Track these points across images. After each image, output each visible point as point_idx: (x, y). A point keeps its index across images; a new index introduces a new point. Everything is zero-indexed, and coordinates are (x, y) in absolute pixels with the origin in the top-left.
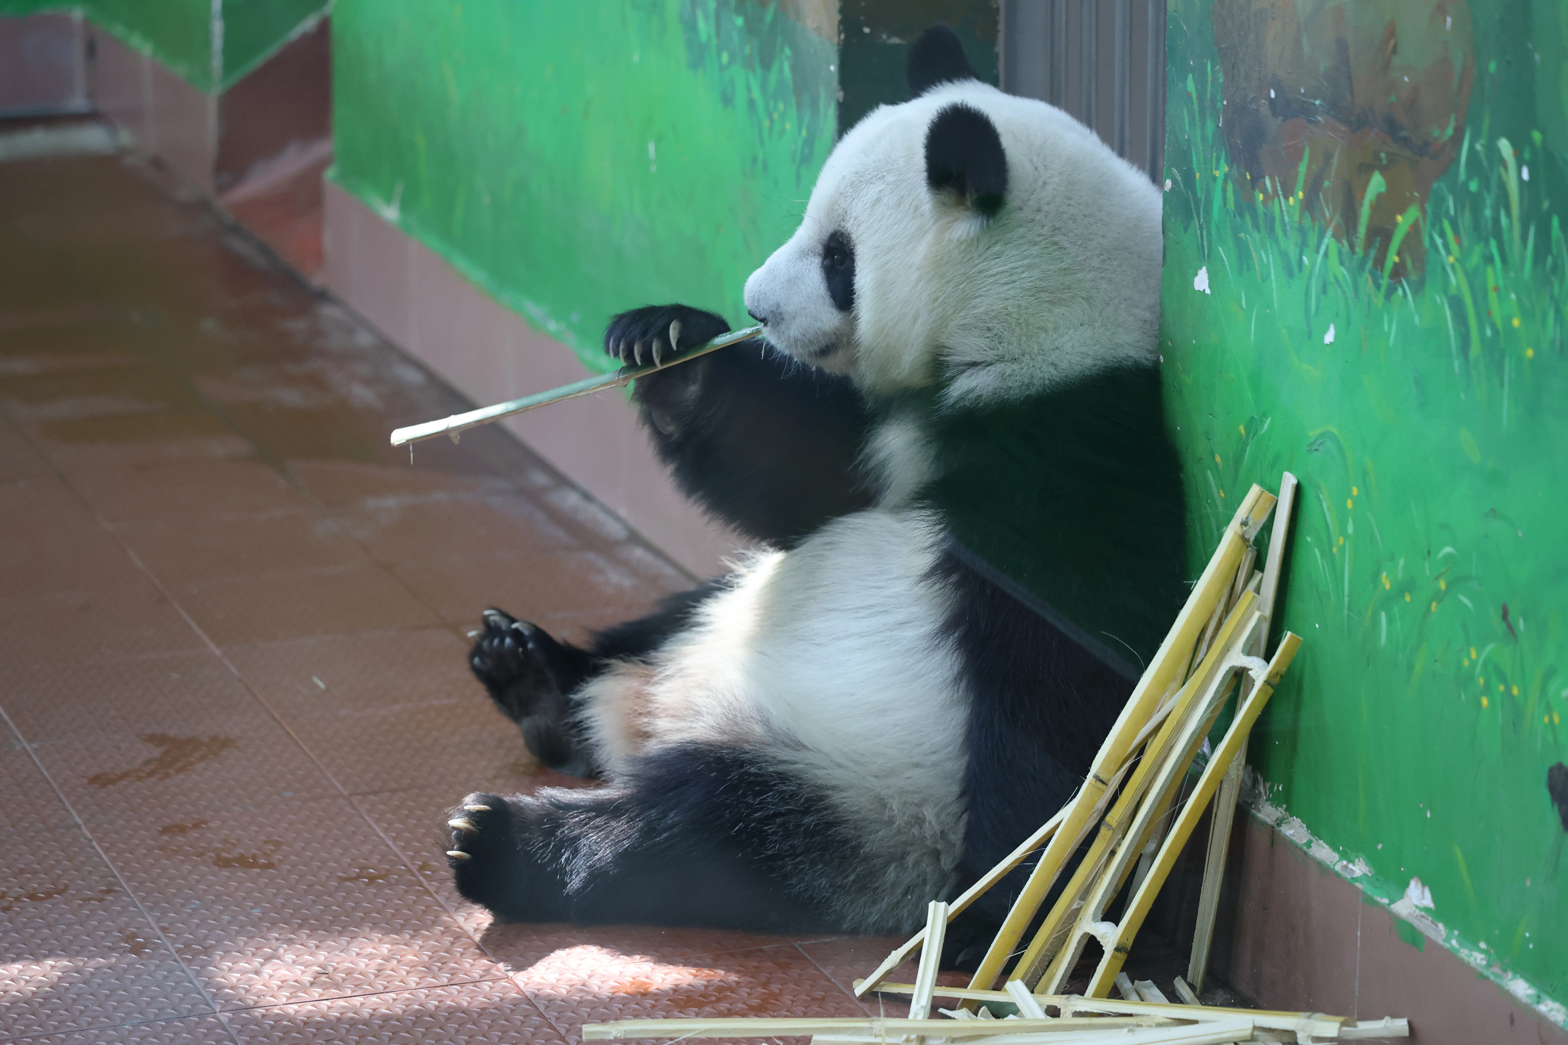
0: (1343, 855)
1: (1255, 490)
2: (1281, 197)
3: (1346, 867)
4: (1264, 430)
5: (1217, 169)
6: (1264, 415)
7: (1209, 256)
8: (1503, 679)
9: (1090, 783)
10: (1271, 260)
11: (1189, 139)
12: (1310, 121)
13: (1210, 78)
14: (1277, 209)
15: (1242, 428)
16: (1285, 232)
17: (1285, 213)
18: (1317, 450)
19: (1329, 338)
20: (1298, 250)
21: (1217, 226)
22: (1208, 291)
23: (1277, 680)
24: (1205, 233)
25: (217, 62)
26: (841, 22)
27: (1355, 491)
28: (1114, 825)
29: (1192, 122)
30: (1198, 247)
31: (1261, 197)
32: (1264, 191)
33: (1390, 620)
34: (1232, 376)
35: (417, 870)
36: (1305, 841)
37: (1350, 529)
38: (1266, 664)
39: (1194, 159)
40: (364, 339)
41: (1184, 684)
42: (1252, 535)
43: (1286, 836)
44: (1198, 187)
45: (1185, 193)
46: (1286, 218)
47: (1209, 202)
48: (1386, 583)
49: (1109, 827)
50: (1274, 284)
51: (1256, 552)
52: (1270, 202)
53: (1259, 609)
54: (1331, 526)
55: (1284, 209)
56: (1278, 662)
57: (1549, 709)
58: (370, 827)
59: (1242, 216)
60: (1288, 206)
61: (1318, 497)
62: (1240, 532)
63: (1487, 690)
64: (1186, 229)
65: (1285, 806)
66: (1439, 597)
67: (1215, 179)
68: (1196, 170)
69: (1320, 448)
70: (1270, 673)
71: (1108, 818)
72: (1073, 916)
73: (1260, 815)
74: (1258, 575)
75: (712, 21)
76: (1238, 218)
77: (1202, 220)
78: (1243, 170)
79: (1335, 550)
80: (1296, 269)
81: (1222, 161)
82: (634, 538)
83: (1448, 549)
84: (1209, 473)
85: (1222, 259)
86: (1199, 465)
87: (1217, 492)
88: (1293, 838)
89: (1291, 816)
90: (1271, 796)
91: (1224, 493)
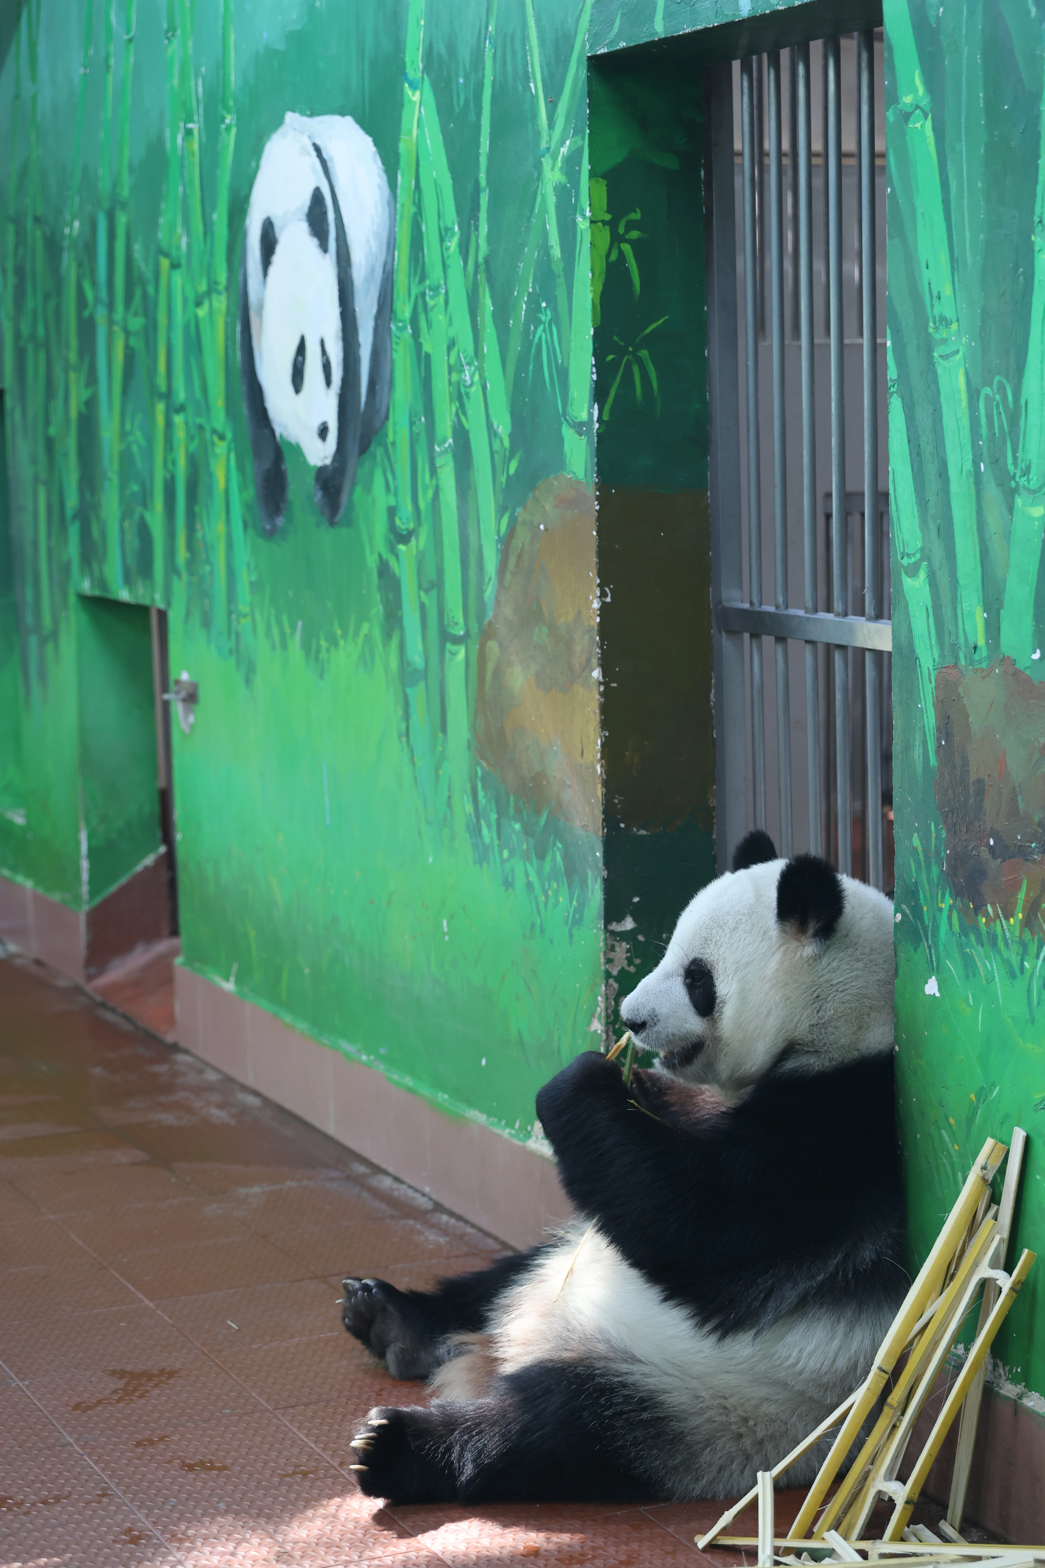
1: (989, 1143)
2: (1002, 919)
4: (993, 1097)
5: (942, 902)
6: (993, 1085)
7: (938, 969)
9: (875, 1373)
10: (995, 967)
11: (916, 882)
12: (1026, 860)
13: (934, 835)
14: (999, 928)
15: (973, 1097)
16: (1007, 945)
17: (1006, 931)
18: (1043, 1109)
20: (1019, 958)
21: (945, 946)
22: (938, 994)
23: (1018, 1287)
24: (933, 951)
25: (85, 888)
26: (604, 820)
28: (895, 1404)
29: (919, 868)
30: (927, 962)
31: (984, 920)
32: (986, 915)
34: (962, 1057)
35: (339, 1466)
38: (1008, 1275)
39: (921, 896)
40: (211, 1077)
41: (941, 1294)
42: (990, 1177)
43: (1028, 1406)
44: (926, 917)
45: (914, 922)
46: (1008, 934)
47: (936, 928)
49: (891, 1406)
50: (998, 985)
51: (991, 1190)
52: (992, 924)
53: (998, 1233)
55: (1005, 928)
56: (1019, 1273)
58: (294, 1433)
59: (967, 936)
60: (1009, 925)
62: (981, 1174)
64: (916, 949)
65: (1023, 1384)
67: (941, 910)
68: (923, 905)
70: (1014, 1281)
71: (890, 1400)
72: (865, 1477)
73: (1002, 1392)
74: (994, 1208)
75: (494, 828)
76: (963, 938)
77: (930, 942)
78: (965, 901)
80: (1018, 973)
81: (947, 896)
82: (438, 1207)
84: (944, 1132)
85: (950, 969)
86: (934, 1127)
87: (953, 1146)
88: (1034, 1408)
89: (1030, 1391)
90: (1010, 1376)
91: (958, 1146)
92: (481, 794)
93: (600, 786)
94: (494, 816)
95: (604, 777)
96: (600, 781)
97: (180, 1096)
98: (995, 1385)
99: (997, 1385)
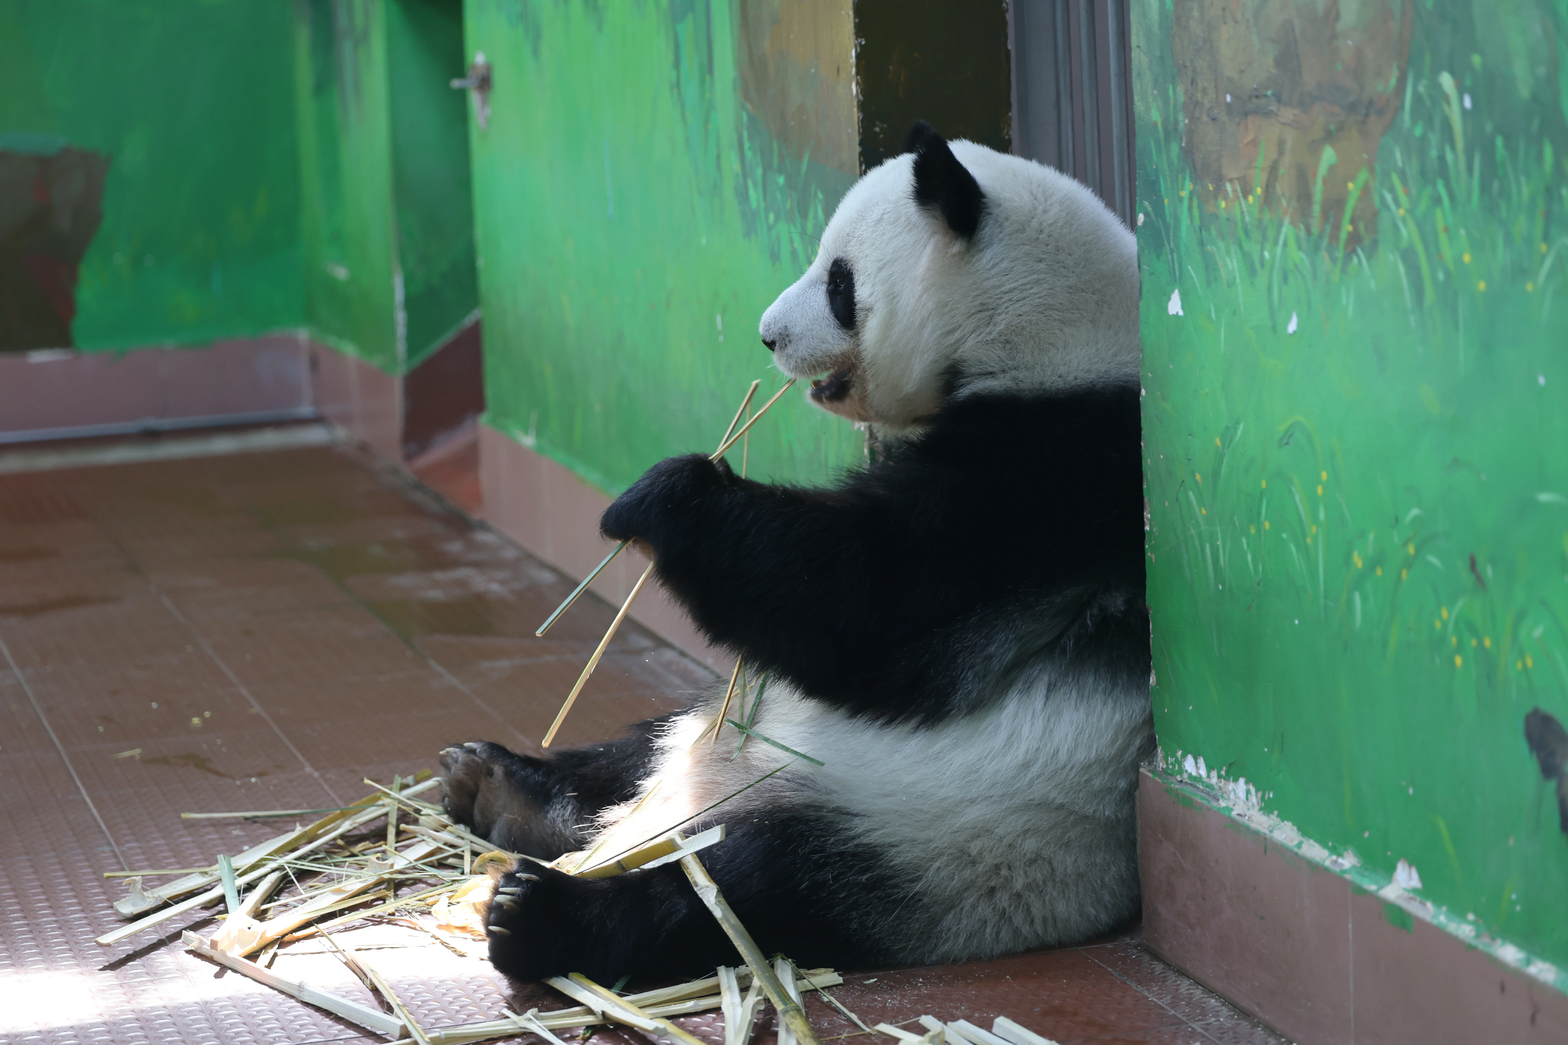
0: (1334, 850)
2: (1242, 199)
3: (1335, 862)
4: (1238, 438)
5: (1183, 189)
6: (1238, 422)
7: (1180, 279)
8: (1474, 631)
10: (1235, 266)
11: (1157, 169)
12: (1263, 114)
13: (1172, 101)
14: (1238, 211)
15: (1218, 441)
16: (1247, 233)
17: (1246, 214)
18: (1287, 444)
19: (1292, 327)
20: (1259, 247)
21: (1186, 246)
22: (1181, 313)
24: (1175, 256)
25: (401, 347)
26: (861, 154)
27: (1324, 476)
29: (1159, 150)
30: (1170, 272)
31: (1223, 204)
32: (1226, 197)
33: (1364, 599)
34: (1206, 390)
36: (1296, 842)
37: (1322, 515)
39: (1163, 186)
40: (509, 554)
43: (1277, 840)
44: (1167, 213)
45: (1156, 222)
46: (1247, 219)
47: (1177, 224)
48: (1358, 562)
50: (1239, 287)
52: (1231, 207)
54: (1304, 517)
55: (1245, 209)
57: (1521, 655)
59: (1207, 229)
60: (1248, 205)
61: (1290, 492)
63: (1460, 648)
64: (1158, 257)
65: (1276, 813)
66: (1408, 564)
67: (1181, 200)
68: (1164, 196)
69: (1290, 441)
73: (1253, 825)
75: (760, 187)
76: (1204, 232)
77: (1172, 244)
78: (1204, 183)
79: (1309, 540)
80: (1258, 267)
81: (1187, 180)
83: (1415, 512)
84: (1191, 494)
85: (1191, 277)
86: (1181, 489)
87: (1200, 511)
88: (1285, 842)
89: (1283, 821)
90: (1263, 804)
91: (1206, 510)
92: (747, 145)
93: (855, 110)
94: (759, 171)
95: (861, 97)
96: (855, 104)
97: (461, 573)
98: (1247, 818)
99: (1249, 817)
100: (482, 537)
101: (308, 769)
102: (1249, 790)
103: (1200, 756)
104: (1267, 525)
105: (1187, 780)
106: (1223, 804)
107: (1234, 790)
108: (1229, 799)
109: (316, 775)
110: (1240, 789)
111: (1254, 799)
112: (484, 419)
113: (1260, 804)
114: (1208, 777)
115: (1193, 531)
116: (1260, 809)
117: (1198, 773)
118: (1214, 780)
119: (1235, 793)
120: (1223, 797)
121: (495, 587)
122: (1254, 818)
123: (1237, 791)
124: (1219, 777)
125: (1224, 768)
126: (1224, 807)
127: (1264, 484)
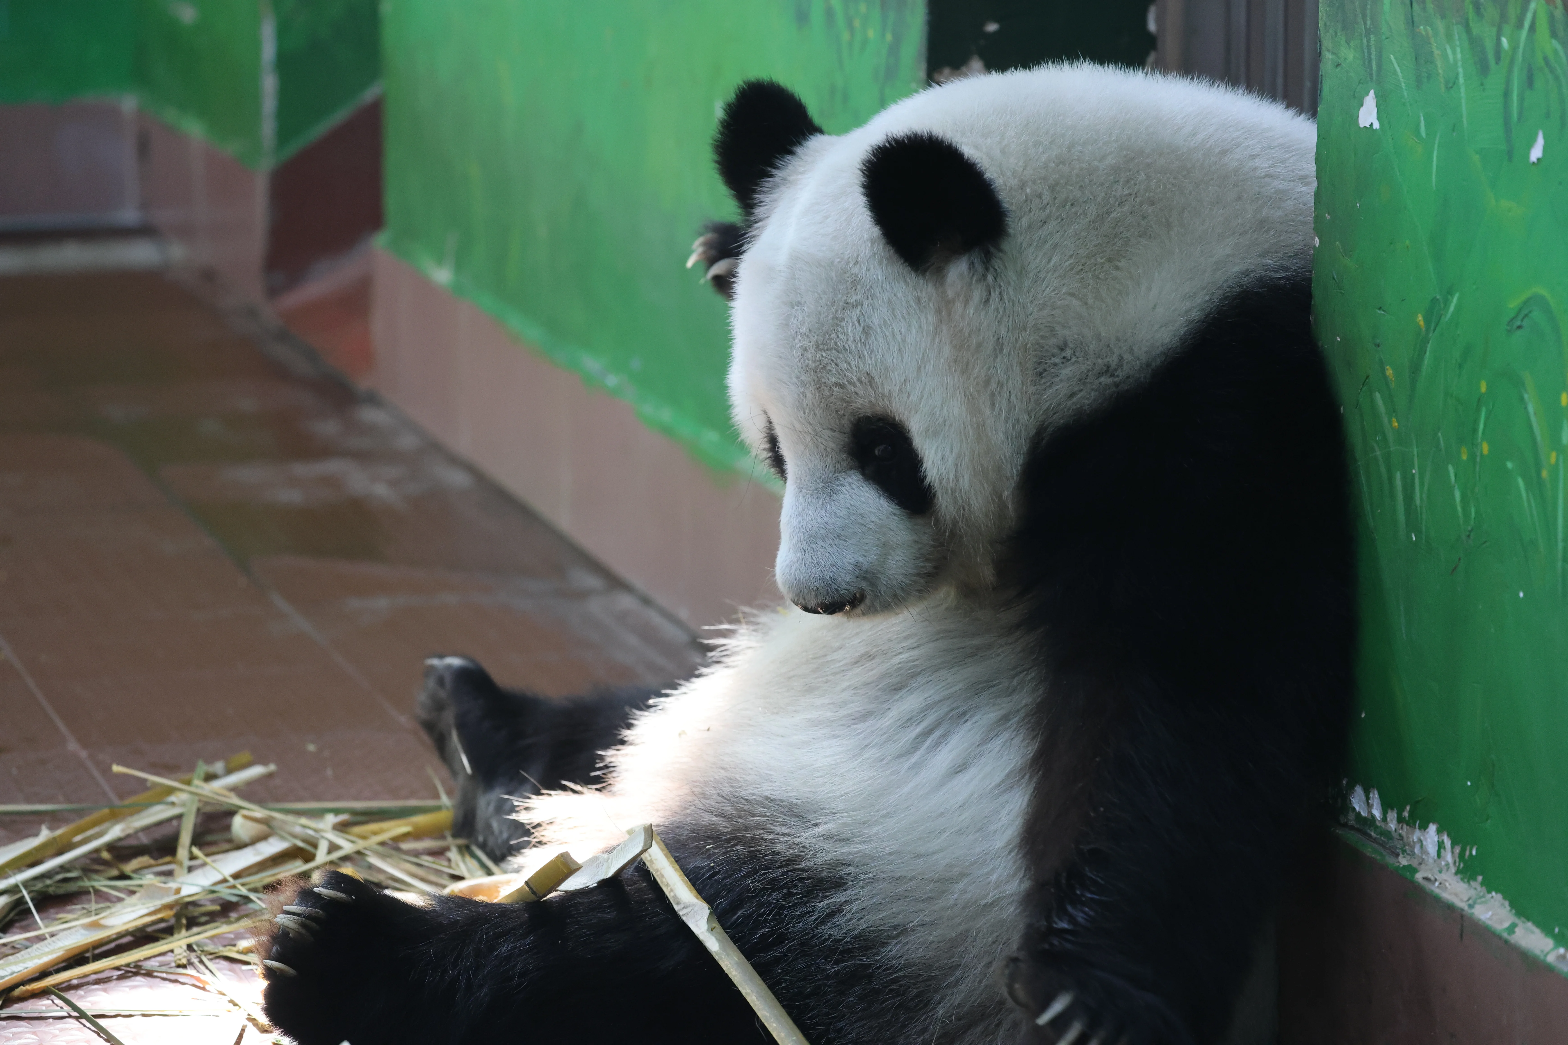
0: (1561, 940)
3: (1562, 958)
4: (1449, 315)
6: (1450, 292)
7: (1378, 73)
10: (1459, 55)
15: (1420, 319)
18: (1520, 327)
19: (1536, 153)
20: (1494, 30)
21: (1387, 24)
22: (1376, 125)
24: (1372, 40)
25: (268, 128)
30: (1363, 64)
34: (1407, 242)
36: (1506, 925)
43: (1480, 920)
50: (1463, 90)
54: (1539, 439)
61: (1522, 399)
65: (1480, 878)
69: (1524, 324)
77: (1369, 22)
79: (1545, 474)
80: (1492, 60)
84: (1378, 395)
85: (1395, 71)
86: (1364, 389)
87: (1390, 422)
88: (1490, 923)
89: (1489, 892)
90: (1462, 865)
91: (1398, 421)
97: (332, 466)
98: (1437, 884)
99: (1440, 884)
100: (369, 415)
101: (73, 746)
102: (1443, 842)
103: (1373, 787)
104: (1485, 448)
105: (1352, 823)
106: (1404, 861)
107: (1420, 841)
108: (1413, 854)
109: (83, 754)
110: (1429, 840)
111: (1449, 857)
112: (380, 241)
113: (1457, 864)
114: (1384, 819)
115: (1378, 453)
116: (1456, 873)
117: (1370, 812)
118: (1392, 825)
119: (1422, 846)
120: (1404, 851)
121: (381, 490)
122: (1447, 884)
123: (1424, 843)
124: (1400, 820)
125: (1408, 808)
126: (1404, 866)
127: (1483, 388)
